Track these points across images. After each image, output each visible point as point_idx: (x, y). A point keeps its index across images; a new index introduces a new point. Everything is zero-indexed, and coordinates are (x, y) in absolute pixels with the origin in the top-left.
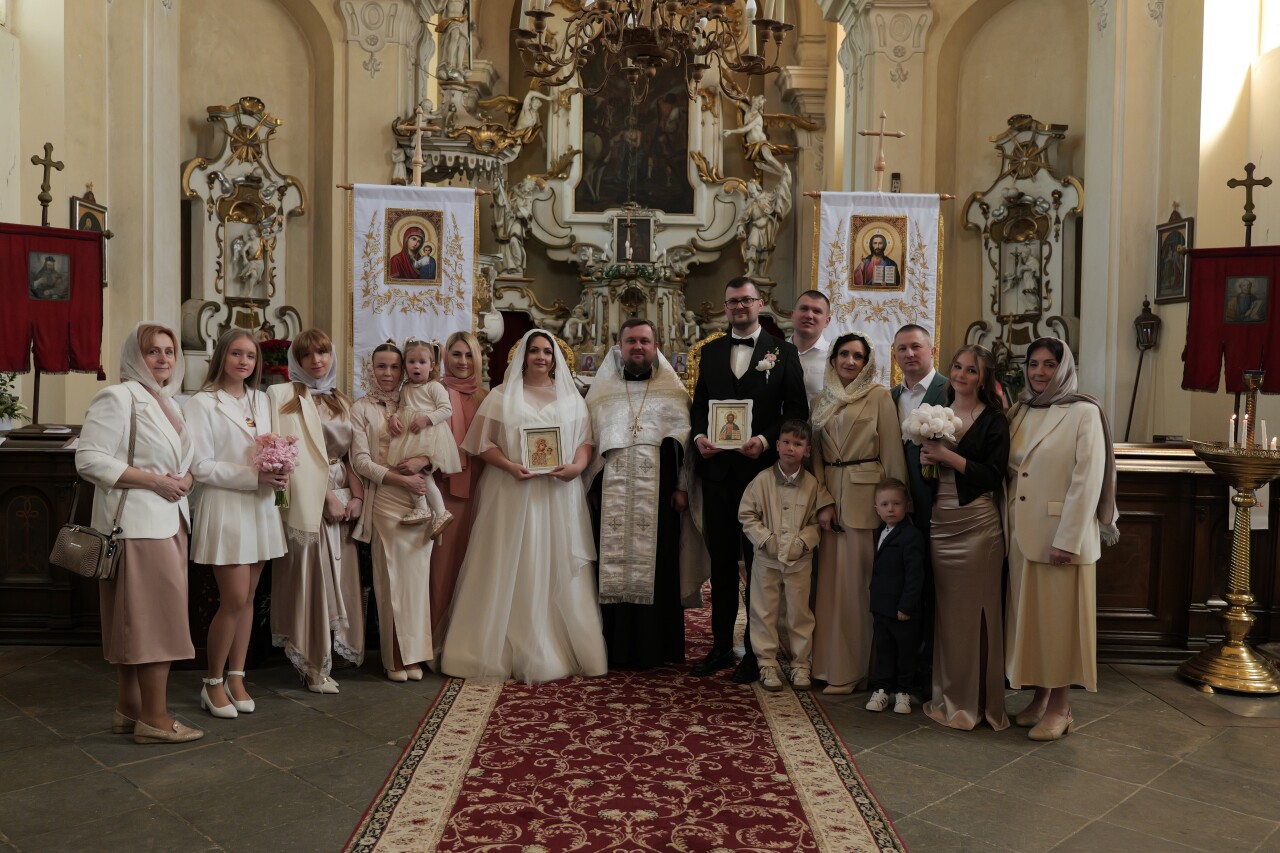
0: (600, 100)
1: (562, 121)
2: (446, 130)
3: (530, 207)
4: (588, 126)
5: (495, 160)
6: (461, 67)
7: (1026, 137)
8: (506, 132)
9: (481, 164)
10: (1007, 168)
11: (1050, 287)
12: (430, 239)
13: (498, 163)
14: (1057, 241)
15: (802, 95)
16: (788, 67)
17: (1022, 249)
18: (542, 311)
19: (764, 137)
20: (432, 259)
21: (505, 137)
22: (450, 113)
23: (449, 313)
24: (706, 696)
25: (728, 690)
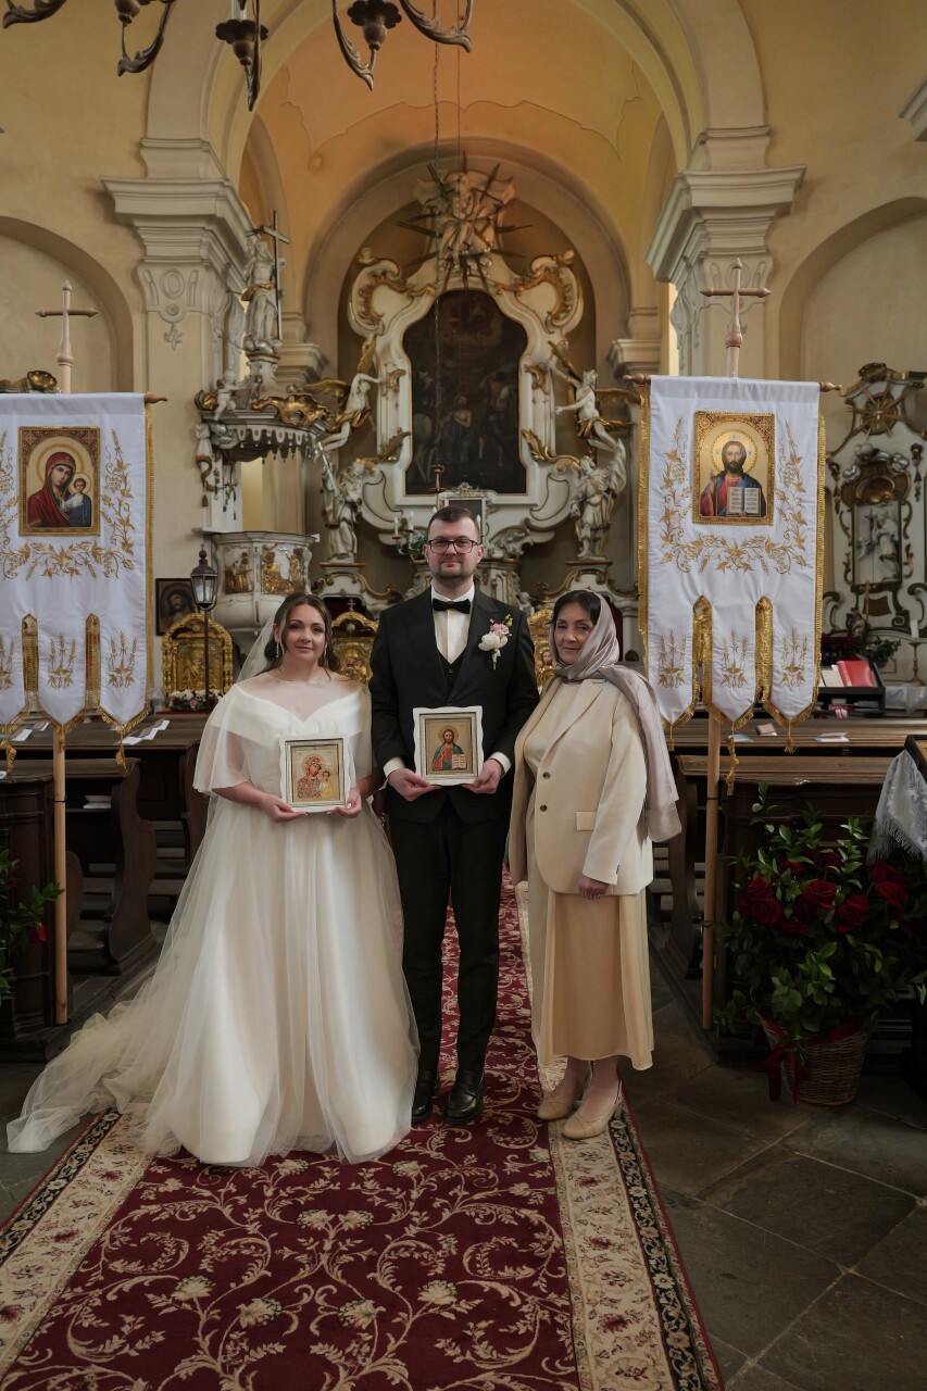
0: (429, 380)
1: (391, 404)
2: (251, 401)
3: (360, 490)
4: (418, 407)
5: (306, 434)
6: (269, 337)
7: (879, 388)
8: (316, 403)
9: (291, 437)
10: (859, 423)
11: (911, 551)
12: (82, 471)
13: (310, 437)
14: (918, 500)
15: (634, 369)
16: (619, 341)
17: (877, 511)
18: (374, 596)
19: (597, 413)
20: (86, 498)
21: (314, 408)
22: (256, 385)
23: (112, 575)
24: (471, 1187)
25: (512, 1167)
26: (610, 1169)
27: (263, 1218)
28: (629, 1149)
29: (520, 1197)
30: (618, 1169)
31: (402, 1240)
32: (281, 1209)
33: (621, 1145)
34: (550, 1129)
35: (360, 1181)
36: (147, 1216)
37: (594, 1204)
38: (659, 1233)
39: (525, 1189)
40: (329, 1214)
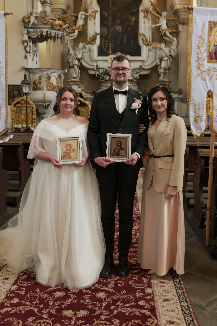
0: (107, 14)
1: (93, 23)
2: (42, 20)
3: (81, 54)
4: (102, 24)
5: (62, 33)
8: (66, 21)
9: (57, 34)
13: (64, 34)
18: (86, 92)
19: (166, 27)
21: (65, 23)
22: (44, 14)
24: (124, 302)
25: (138, 295)
26: (174, 296)
27: (49, 312)
28: (181, 288)
29: (142, 305)
30: (177, 296)
31: (99, 321)
32: (56, 309)
33: (177, 287)
34: (152, 281)
35: (84, 299)
36: (7, 312)
37: (168, 308)
38: (192, 319)
39: (144, 303)
40: (73, 311)
